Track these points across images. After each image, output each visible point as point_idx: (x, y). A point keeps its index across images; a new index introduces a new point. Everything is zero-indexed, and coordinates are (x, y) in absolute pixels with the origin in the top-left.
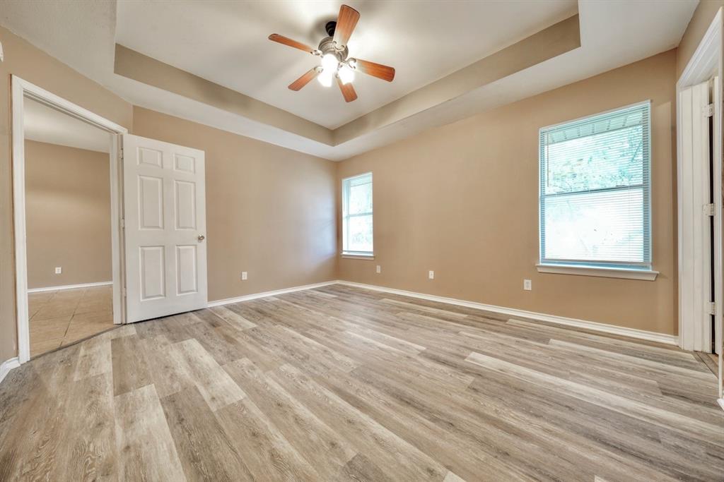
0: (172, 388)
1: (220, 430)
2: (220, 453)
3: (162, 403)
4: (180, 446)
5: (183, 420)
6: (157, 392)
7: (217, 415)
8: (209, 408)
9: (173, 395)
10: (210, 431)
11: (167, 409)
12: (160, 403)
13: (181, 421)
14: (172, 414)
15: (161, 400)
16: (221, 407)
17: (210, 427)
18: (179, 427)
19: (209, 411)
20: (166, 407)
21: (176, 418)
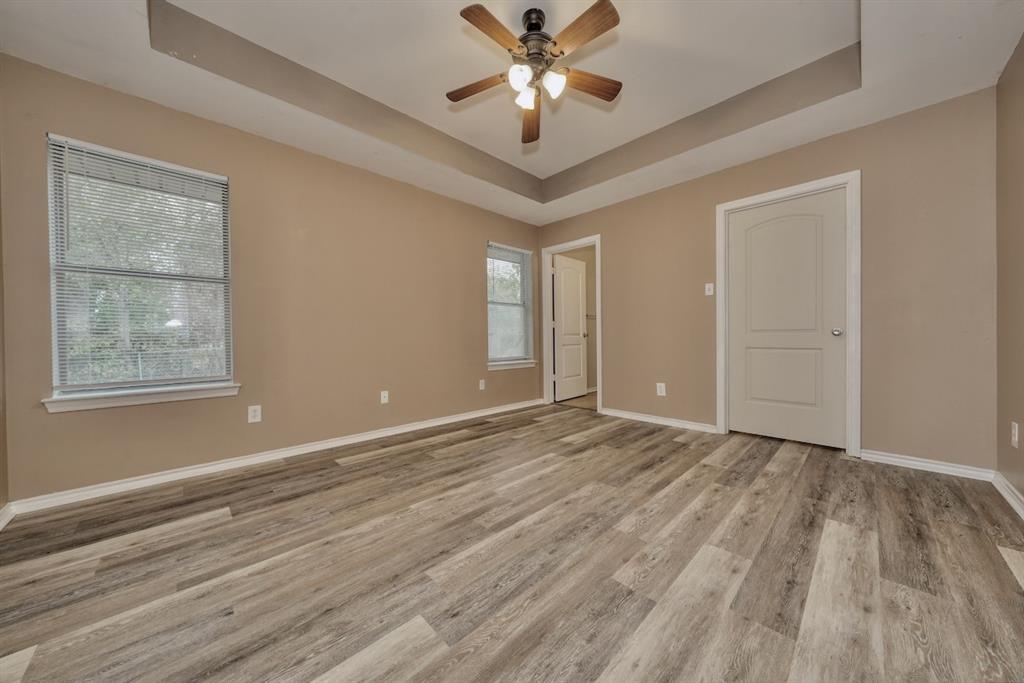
0: (762, 644)
1: (765, 546)
2: (783, 536)
3: (797, 629)
4: (810, 565)
5: (788, 583)
6: (790, 660)
7: (754, 556)
8: (752, 567)
9: (771, 627)
10: (774, 552)
11: (797, 612)
12: (801, 632)
13: (791, 583)
14: (795, 600)
15: (796, 638)
16: (740, 557)
17: (770, 554)
18: (798, 579)
19: (755, 564)
20: (796, 617)
21: (794, 591)
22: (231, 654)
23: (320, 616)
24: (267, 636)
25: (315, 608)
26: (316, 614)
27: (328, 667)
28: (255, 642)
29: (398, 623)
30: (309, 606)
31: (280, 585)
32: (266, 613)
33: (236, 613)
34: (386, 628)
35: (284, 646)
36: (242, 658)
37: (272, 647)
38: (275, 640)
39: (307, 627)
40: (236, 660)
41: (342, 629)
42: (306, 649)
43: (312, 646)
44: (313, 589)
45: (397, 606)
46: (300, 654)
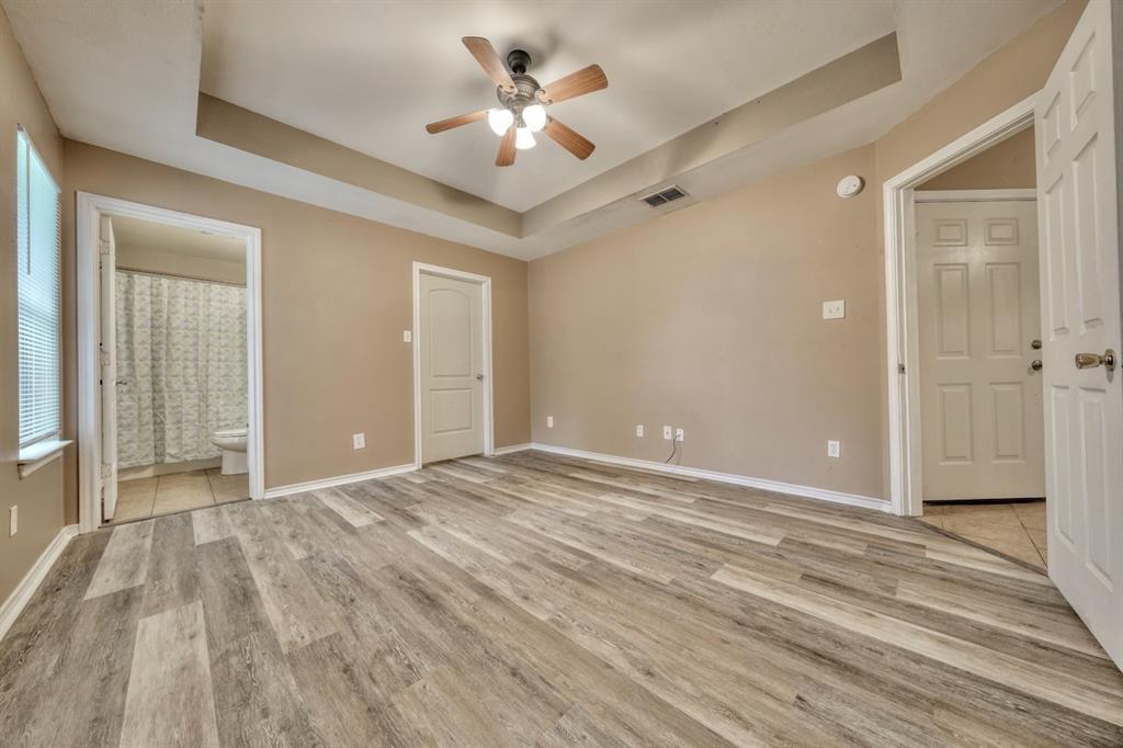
22: (821, 663)
23: (749, 627)
24: (789, 650)
25: (744, 633)
26: (749, 630)
27: (776, 604)
28: (800, 654)
29: (723, 585)
30: (745, 639)
31: (739, 679)
32: (775, 666)
33: (796, 692)
34: (732, 589)
35: (786, 633)
36: (816, 654)
37: (793, 641)
38: (788, 642)
39: (762, 629)
40: (820, 656)
41: (748, 609)
42: (776, 620)
43: (772, 618)
44: (727, 646)
45: (710, 590)
46: (783, 622)
